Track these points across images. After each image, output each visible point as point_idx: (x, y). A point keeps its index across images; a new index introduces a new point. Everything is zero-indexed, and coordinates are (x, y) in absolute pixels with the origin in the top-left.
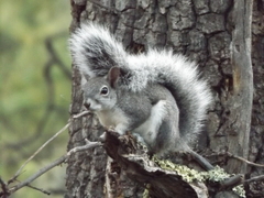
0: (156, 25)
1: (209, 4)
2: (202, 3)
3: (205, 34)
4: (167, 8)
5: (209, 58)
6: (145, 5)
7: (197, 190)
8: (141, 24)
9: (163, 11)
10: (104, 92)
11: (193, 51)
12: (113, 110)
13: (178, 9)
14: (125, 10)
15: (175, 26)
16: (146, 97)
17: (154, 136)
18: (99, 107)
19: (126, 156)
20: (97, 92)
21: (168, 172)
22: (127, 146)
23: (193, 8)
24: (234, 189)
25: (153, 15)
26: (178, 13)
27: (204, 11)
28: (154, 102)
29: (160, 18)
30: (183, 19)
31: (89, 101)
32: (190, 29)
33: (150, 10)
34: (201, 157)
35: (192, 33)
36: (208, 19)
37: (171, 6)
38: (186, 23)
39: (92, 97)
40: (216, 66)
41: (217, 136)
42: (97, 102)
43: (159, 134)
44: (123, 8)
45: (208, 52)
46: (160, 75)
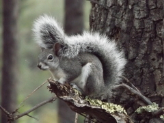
0: (126, 15)
1: (156, 3)
2: (152, 2)
3: (154, 21)
4: (132, 6)
5: (156, 36)
6: (121, 4)
7: (117, 118)
8: (119, 15)
9: (130, 7)
10: (50, 58)
11: (146, 32)
12: (57, 69)
13: (138, 6)
14: (111, 6)
15: (136, 16)
16: (78, 62)
17: (84, 84)
18: (47, 67)
19: (61, 97)
20: (45, 58)
21: (94, 107)
22: (62, 91)
23: (147, 5)
24: (162, 117)
25: (125, 9)
26: (138, 8)
27: (153, 7)
28: (83, 64)
29: (129, 11)
30: (141, 12)
31: (41, 63)
32: (145, 18)
33: (123, 6)
34: (144, 97)
35: (146, 21)
36: (155, 12)
37: (134, 4)
38: (143, 14)
39: (42, 61)
40: (160, 41)
41: (160, 84)
42: (46, 64)
43: (87, 83)
44: (110, 5)
45: (156, 33)
46: (88, 48)
